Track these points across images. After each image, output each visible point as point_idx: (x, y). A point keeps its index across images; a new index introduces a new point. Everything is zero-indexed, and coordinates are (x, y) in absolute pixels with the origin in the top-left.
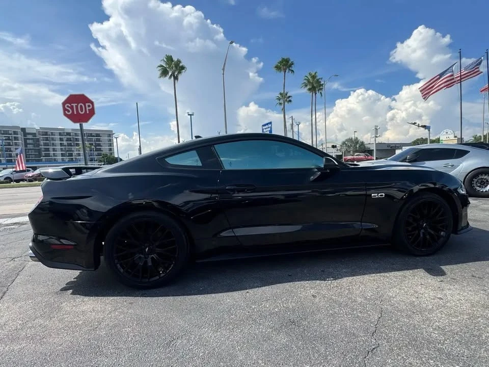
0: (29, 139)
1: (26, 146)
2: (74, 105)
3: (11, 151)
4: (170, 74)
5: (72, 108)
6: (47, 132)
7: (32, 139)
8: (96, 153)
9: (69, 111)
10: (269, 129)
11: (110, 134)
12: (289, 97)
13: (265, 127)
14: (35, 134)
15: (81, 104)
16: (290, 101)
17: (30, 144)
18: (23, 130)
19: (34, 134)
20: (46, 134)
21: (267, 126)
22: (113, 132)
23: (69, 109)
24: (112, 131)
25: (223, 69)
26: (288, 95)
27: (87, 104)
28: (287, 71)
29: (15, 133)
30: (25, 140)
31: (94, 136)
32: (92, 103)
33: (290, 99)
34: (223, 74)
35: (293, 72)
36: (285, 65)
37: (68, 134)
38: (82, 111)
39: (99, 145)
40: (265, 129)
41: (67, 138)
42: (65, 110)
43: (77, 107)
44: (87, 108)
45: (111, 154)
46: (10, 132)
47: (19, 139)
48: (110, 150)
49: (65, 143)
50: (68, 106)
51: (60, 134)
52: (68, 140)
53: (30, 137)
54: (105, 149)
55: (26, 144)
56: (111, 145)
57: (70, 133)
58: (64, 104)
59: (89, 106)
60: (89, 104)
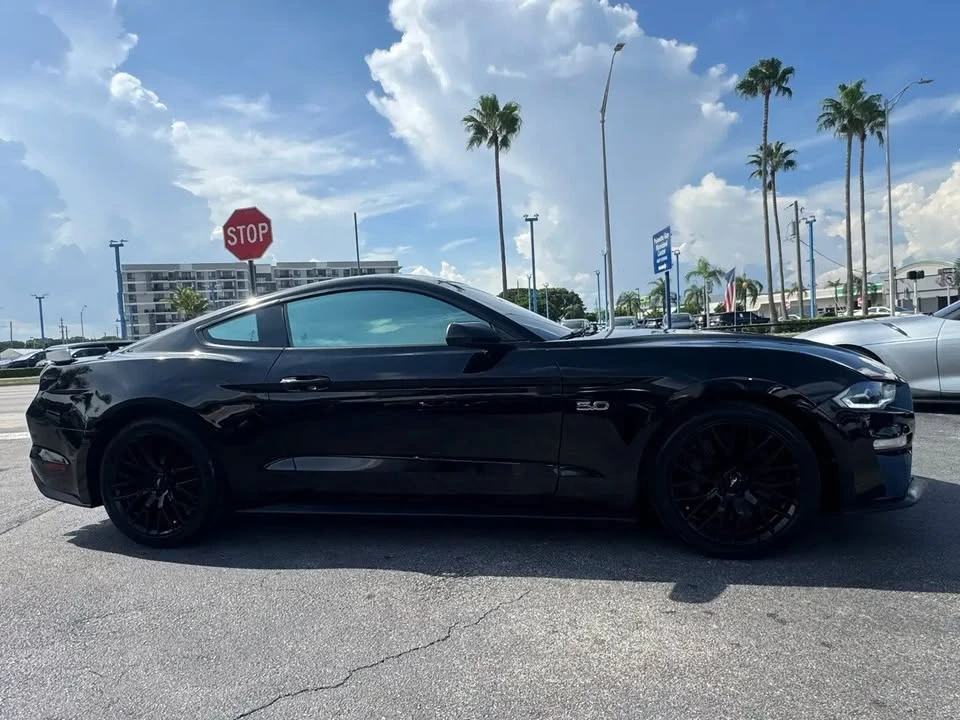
0: (260, 285)
2: (241, 228)
4: (490, 135)
5: (237, 233)
6: (287, 271)
7: (264, 285)
9: (233, 240)
10: (666, 244)
11: (393, 269)
12: (788, 153)
13: (659, 240)
14: (270, 274)
15: (252, 225)
16: (791, 163)
19: (267, 276)
21: (661, 238)
22: (400, 265)
23: (230, 234)
24: (396, 263)
25: (603, 111)
26: (784, 149)
27: (260, 225)
28: (774, 90)
29: (240, 275)
32: (268, 222)
33: (791, 157)
34: (603, 122)
35: (790, 93)
36: (767, 78)
37: (322, 272)
38: (252, 239)
40: (660, 243)
42: (227, 237)
43: (245, 231)
44: (261, 232)
46: (233, 274)
47: (246, 286)
50: (231, 232)
51: (308, 273)
53: (262, 281)
57: (325, 270)
58: (226, 228)
59: (263, 228)
60: (265, 224)
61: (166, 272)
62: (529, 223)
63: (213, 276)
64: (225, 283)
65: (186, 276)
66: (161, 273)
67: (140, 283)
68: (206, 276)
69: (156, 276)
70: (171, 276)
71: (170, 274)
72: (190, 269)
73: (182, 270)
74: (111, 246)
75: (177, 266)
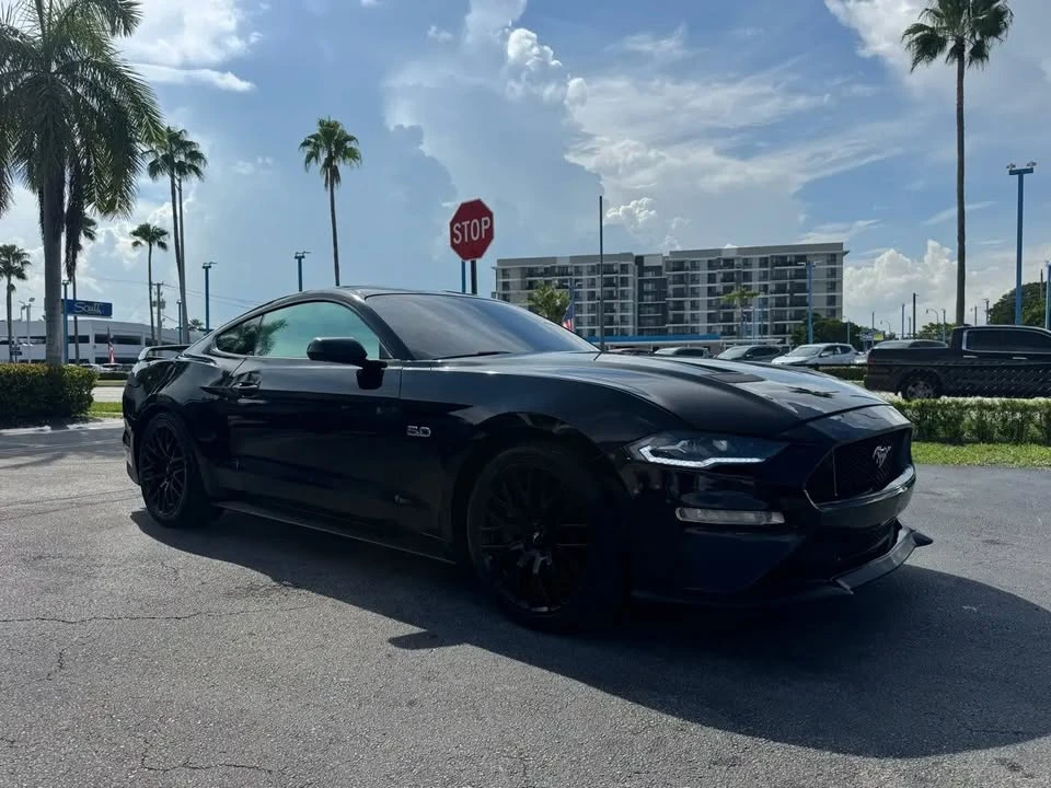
0: (648, 281)
1: (641, 299)
2: (465, 223)
3: (614, 311)
5: (461, 230)
6: (682, 263)
7: (652, 281)
8: (790, 311)
9: (457, 239)
11: (834, 255)
14: (660, 267)
15: (476, 221)
17: (647, 293)
18: (639, 260)
19: (658, 269)
20: (680, 266)
22: (845, 249)
23: (457, 232)
24: (841, 246)
27: (483, 219)
29: (624, 268)
30: (641, 283)
31: (790, 264)
32: (490, 215)
37: (729, 262)
38: (475, 236)
39: (802, 288)
41: (724, 274)
42: (453, 235)
43: (469, 226)
44: (484, 227)
45: (833, 312)
46: (615, 268)
47: (630, 282)
48: (832, 300)
49: (719, 286)
50: (457, 228)
51: (711, 265)
52: (727, 278)
53: (649, 275)
54: (817, 299)
55: (641, 294)
56: (834, 284)
57: (732, 260)
58: (452, 224)
59: (486, 223)
60: (487, 218)
61: (541, 266)
62: (1017, 176)
63: (593, 270)
64: (605, 278)
65: (563, 271)
66: (537, 268)
67: (515, 280)
68: (585, 271)
69: (531, 272)
70: (548, 272)
71: (546, 269)
72: (567, 263)
73: (560, 263)
75: (554, 259)
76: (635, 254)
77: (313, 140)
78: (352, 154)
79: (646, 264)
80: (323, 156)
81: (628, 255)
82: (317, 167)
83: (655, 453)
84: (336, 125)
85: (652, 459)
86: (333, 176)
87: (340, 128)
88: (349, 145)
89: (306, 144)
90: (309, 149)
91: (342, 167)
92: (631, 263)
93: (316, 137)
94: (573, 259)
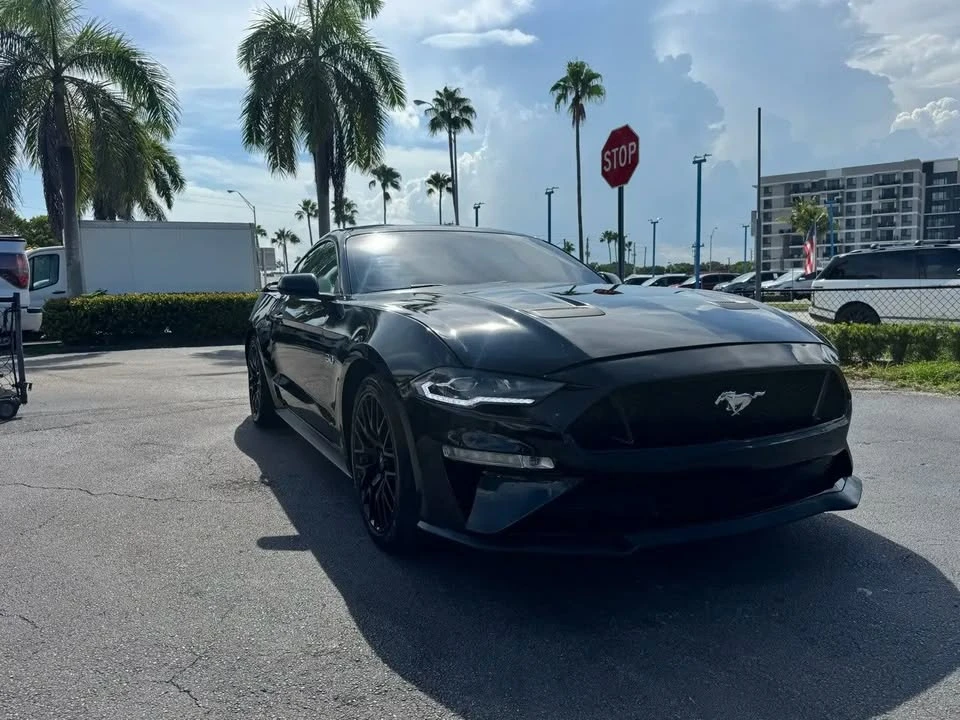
0: (938, 190)
1: (928, 209)
2: (614, 151)
3: (893, 224)
5: (611, 157)
7: (943, 189)
9: (608, 167)
14: (954, 173)
15: (624, 147)
17: (938, 203)
18: (928, 167)
19: (952, 176)
23: (608, 160)
27: (630, 145)
29: (908, 177)
30: (929, 192)
32: (637, 140)
38: (623, 162)
42: (604, 163)
43: (618, 152)
44: (631, 153)
46: (897, 178)
47: (915, 191)
50: (608, 157)
53: (941, 183)
55: (929, 203)
58: (604, 152)
59: (632, 147)
60: (633, 144)
61: (808, 184)
63: (869, 182)
64: (884, 190)
65: (834, 184)
66: (803, 184)
67: (777, 197)
68: (860, 183)
69: (797, 188)
70: (815, 187)
71: (813, 184)
72: (838, 176)
73: (830, 177)
74: (695, 162)
75: (824, 173)
76: (923, 160)
77: (562, 83)
78: (597, 91)
79: (935, 171)
80: (571, 97)
81: (914, 163)
82: (566, 106)
83: (433, 390)
84: (582, 65)
85: (430, 396)
86: (578, 112)
87: (586, 67)
88: (594, 82)
89: (555, 88)
90: (559, 91)
91: (587, 103)
92: (917, 171)
93: (564, 80)
94: (846, 170)
